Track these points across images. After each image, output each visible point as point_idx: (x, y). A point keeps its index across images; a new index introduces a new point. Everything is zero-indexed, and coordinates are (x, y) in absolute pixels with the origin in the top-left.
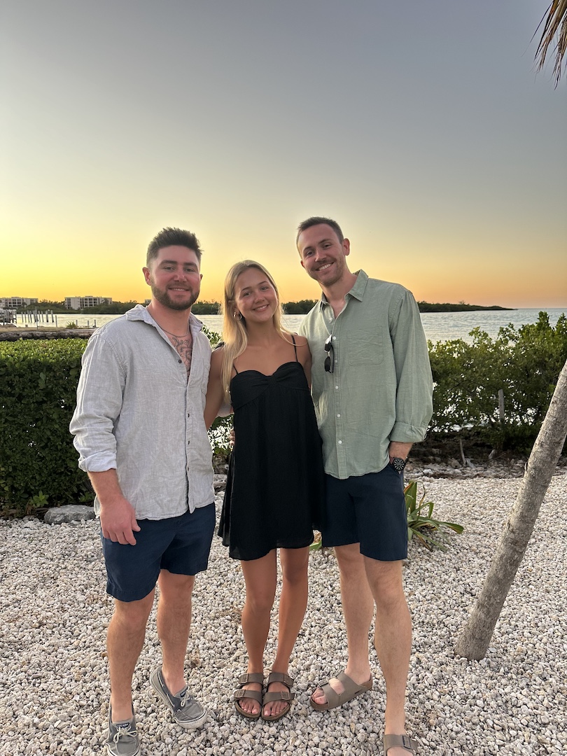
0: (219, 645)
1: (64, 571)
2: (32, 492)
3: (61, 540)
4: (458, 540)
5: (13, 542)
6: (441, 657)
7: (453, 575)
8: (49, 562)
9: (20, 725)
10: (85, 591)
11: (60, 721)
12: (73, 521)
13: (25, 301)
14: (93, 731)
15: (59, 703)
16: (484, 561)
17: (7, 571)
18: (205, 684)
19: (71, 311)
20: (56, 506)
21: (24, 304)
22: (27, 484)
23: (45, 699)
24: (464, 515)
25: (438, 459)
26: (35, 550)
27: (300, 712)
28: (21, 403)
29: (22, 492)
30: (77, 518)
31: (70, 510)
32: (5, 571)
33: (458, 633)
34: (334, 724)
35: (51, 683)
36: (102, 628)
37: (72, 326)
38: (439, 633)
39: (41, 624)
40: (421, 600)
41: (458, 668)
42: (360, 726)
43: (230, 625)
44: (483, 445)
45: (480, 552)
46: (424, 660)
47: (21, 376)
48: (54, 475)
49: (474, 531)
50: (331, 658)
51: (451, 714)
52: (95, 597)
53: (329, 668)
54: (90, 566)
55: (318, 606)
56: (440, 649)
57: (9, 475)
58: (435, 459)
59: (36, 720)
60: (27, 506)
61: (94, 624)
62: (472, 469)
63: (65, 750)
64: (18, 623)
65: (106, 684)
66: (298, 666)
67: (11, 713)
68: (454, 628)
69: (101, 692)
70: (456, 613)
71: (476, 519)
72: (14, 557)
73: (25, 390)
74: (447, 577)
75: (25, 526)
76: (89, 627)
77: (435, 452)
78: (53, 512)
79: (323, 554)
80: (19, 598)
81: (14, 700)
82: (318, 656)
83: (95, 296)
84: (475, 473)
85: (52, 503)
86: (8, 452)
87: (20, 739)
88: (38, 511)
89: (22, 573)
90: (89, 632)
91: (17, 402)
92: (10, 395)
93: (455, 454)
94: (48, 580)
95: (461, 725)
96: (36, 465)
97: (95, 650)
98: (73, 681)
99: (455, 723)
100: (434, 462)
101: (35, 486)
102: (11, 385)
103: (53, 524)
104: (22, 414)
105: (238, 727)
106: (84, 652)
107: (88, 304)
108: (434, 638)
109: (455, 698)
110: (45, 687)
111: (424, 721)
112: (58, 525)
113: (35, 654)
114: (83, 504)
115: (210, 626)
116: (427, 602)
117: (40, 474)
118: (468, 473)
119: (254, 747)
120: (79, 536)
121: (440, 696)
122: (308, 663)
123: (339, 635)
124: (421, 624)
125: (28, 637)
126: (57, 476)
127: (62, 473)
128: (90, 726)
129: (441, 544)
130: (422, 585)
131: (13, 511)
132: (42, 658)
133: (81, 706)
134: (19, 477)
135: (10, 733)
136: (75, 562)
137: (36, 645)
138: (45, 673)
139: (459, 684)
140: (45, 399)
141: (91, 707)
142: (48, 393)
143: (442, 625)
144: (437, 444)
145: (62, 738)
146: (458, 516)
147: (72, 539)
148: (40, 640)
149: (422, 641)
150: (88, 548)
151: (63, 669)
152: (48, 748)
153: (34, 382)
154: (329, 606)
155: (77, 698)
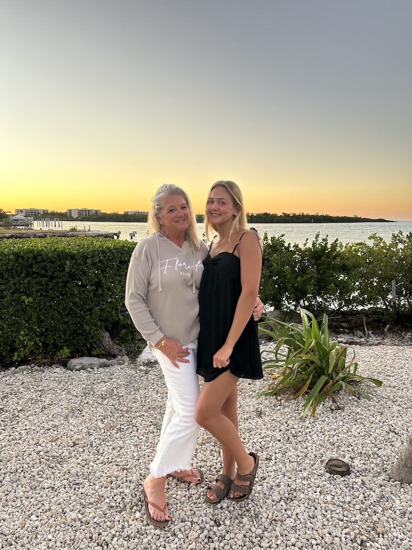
0: (208, 464)
1: (86, 405)
2: (59, 347)
3: (81, 383)
4: (378, 391)
5: (47, 383)
6: (380, 480)
7: (379, 418)
8: (74, 398)
9: (69, 520)
10: (104, 420)
11: (98, 518)
12: (88, 369)
13: (39, 211)
14: (123, 526)
15: (95, 504)
16: (401, 408)
17: (46, 404)
18: (202, 494)
19: (72, 219)
20: (75, 358)
21: (39, 213)
22: (55, 341)
23: (84, 500)
24: (379, 373)
25: (347, 331)
26: (63, 389)
27: (277, 518)
28: (52, 282)
29: (51, 347)
30: (91, 366)
31: (86, 360)
32: (44, 404)
33: (390, 462)
34: (305, 528)
35: (86, 488)
36: (119, 449)
37: (74, 230)
38: (375, 462)
39: (75, 444)
40: (356, 436)
41: (394, 489)
42: (326, 531)
43: (214, 450)
44: (379, 321)
45: (397, 401)
46: (367, 482)
47: (53, 262)
48: (74, 335)
49: (389, 385)
50: (295, 478)
51: (395, 525)
52: (112, 425)
53: (295, 485)
54: (105, 402)
55: (279, 438)
56: (378, 474)
57: (42, 334)
58: (344, 331)
59: (80, 516)
60: (55, 357)
61: (114, 446)
62: (373, 339)
63: (105, 540)
64: (58, 443)
65: (128, 491)
66: (271, 483)
67: (61, 510)
68: (386, 458)
69: (124, 496)
70: (386, 447)
71: (389, 376)
72: (49, 394)
73: (55, 273)
74: (374, 419)
75: (54, 371)
76: (110, 447)
77: (344, 326)
78: (75, 362)
79: (276, 399)
80: (57, 424)
81: (62, 500)
82: (284, 475)
83: (89, 209)
84: (376, 342)
85: (73, 356)
86: (42, 318)
87: (70, 530)
88: (62, 361)
89: (57, 406)
90: (110, 451)
91: (49, 281)
92: (45, 276)
93: (360, 327)
94: (76, 411)
95: (404, 533)
96: (62, 327)
97: (116, 465)
98: (103, 488)
99: (398, 532)
100: (344, 333)
101: (60, 343)
102: (45, 269)
103: (74, 371)
104: (53, 290)
105: (231, 528)
106: (109, 466)
107: (84, 214)
108: (372, 465)
109: (395, 512)
110: (83, 492)
111: (374, 529)
112: (78, 372)
113: (72, 465)
114: (94, 356)
115: (200, 450)
116: (362, 438)
117: (64, 334)
118: (371, 341)
119: (245, 544)
120: (94, 380)
121: (383, 510)
122: (278, 481)
123: (298, 460)
124: (360, 454)
125: (66, 454)
126: (76, 336)
127: (80, 333)
128: (120, 523)
129: (366, 394)
130: (355, 425)
131: (45, 361)
132: (78, 470)
133: (112, 507)
134: (50, 336)
135: (62, 525)
136: (94, 399)
137: (73, 460)
138: (82, 481)
139: (398, 502)
140: (69, 279)
141: (119, 508)
142: (72, 276)
143: (376, 456)
144: (344, 320)
145: (101, 531)
146: (375, 373)
147: (89, 382)
148: (75, 456)
149: (363, 467)
150: (102, 389)
151: (94, 478)
152: (91, 538)
153: (61, 267)
154: (286, 438)
155: (107, 500)
